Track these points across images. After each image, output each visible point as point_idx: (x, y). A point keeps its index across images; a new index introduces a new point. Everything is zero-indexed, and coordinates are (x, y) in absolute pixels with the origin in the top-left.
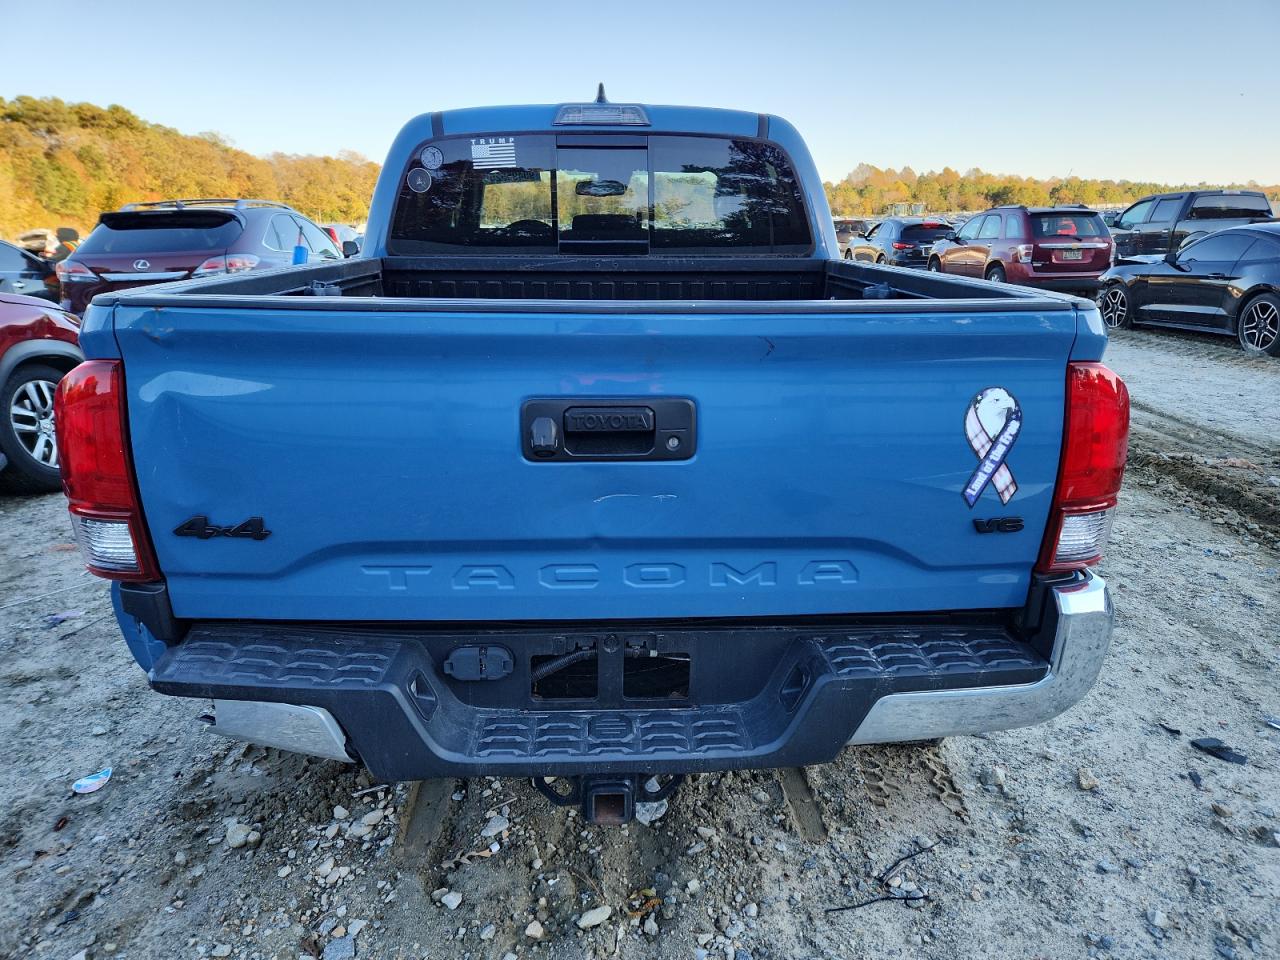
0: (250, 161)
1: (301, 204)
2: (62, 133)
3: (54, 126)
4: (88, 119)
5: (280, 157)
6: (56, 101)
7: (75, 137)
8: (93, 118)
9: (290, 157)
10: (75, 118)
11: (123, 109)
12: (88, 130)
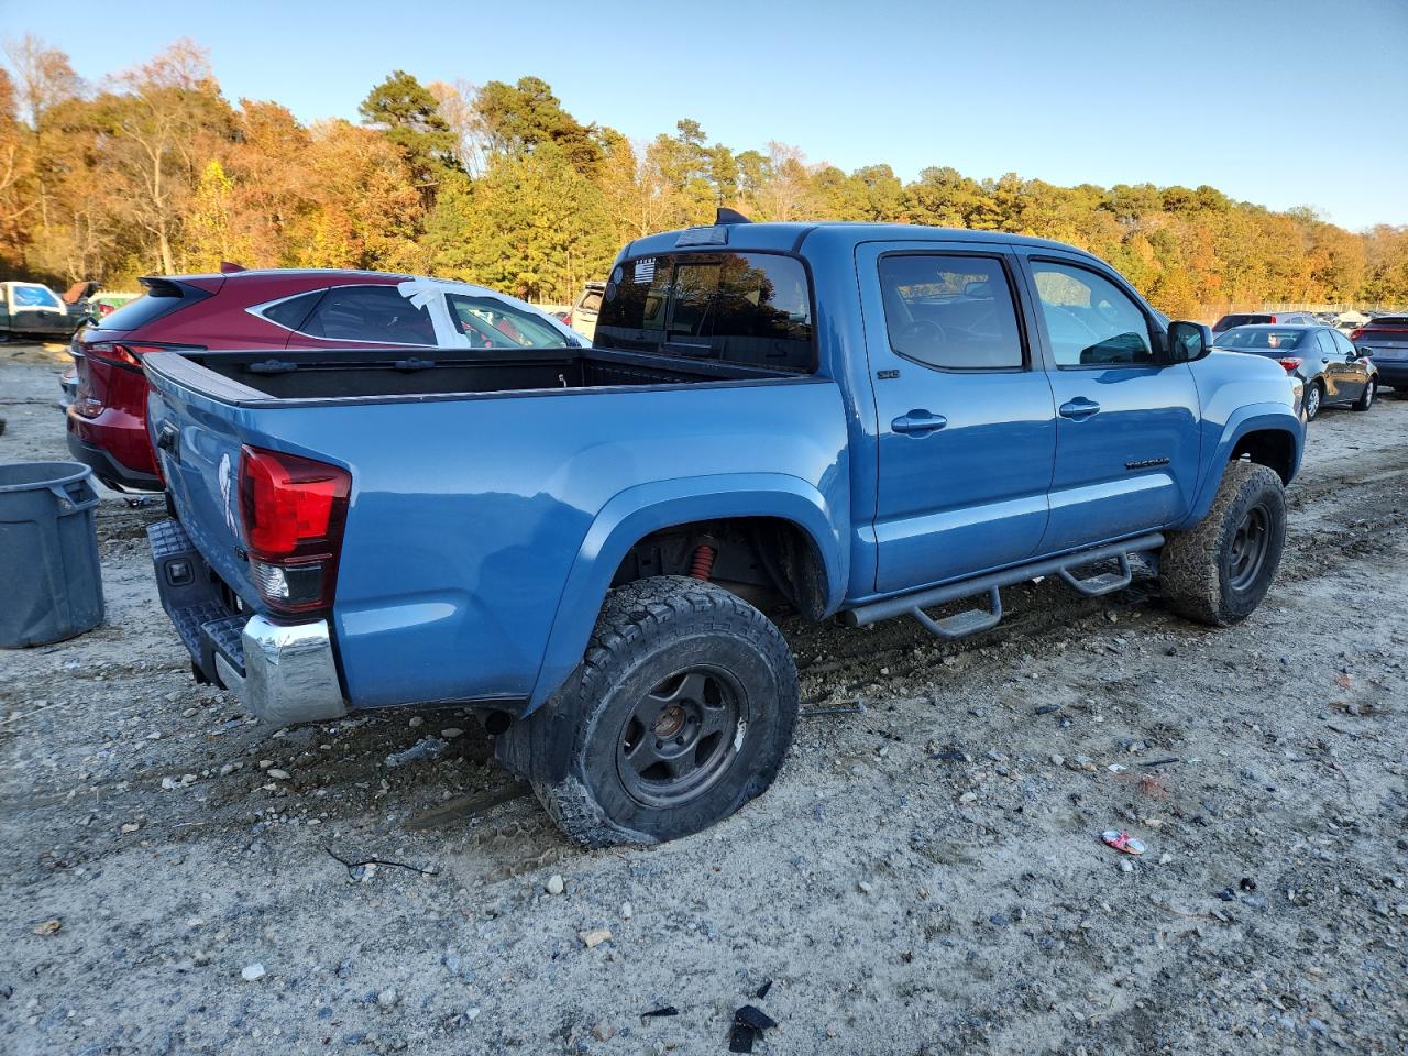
0: (1340, 235)
1: (1393, 285)
2: (1144, 219)
3: (1138, 211)
4: (1173, 202)
5: (1384, 229)
6: (1149, 187)
7: (1157, 221)
8: (1179, 201)
9: (1397, 229)
10: (1161, 203)
11: (1211, 190)
12: (1170, 214)
